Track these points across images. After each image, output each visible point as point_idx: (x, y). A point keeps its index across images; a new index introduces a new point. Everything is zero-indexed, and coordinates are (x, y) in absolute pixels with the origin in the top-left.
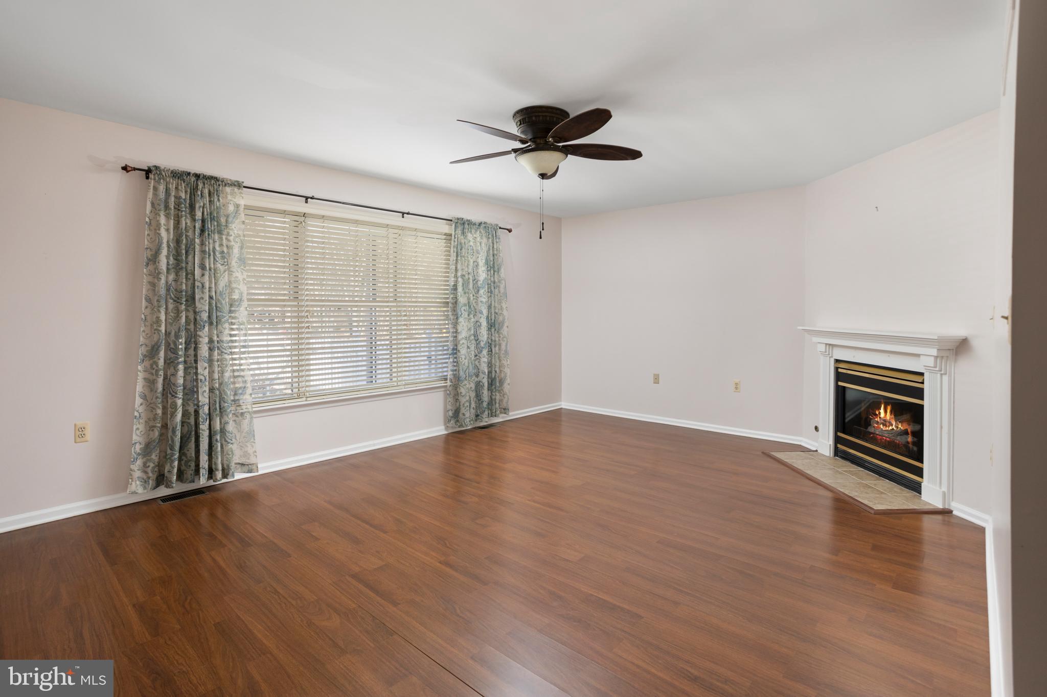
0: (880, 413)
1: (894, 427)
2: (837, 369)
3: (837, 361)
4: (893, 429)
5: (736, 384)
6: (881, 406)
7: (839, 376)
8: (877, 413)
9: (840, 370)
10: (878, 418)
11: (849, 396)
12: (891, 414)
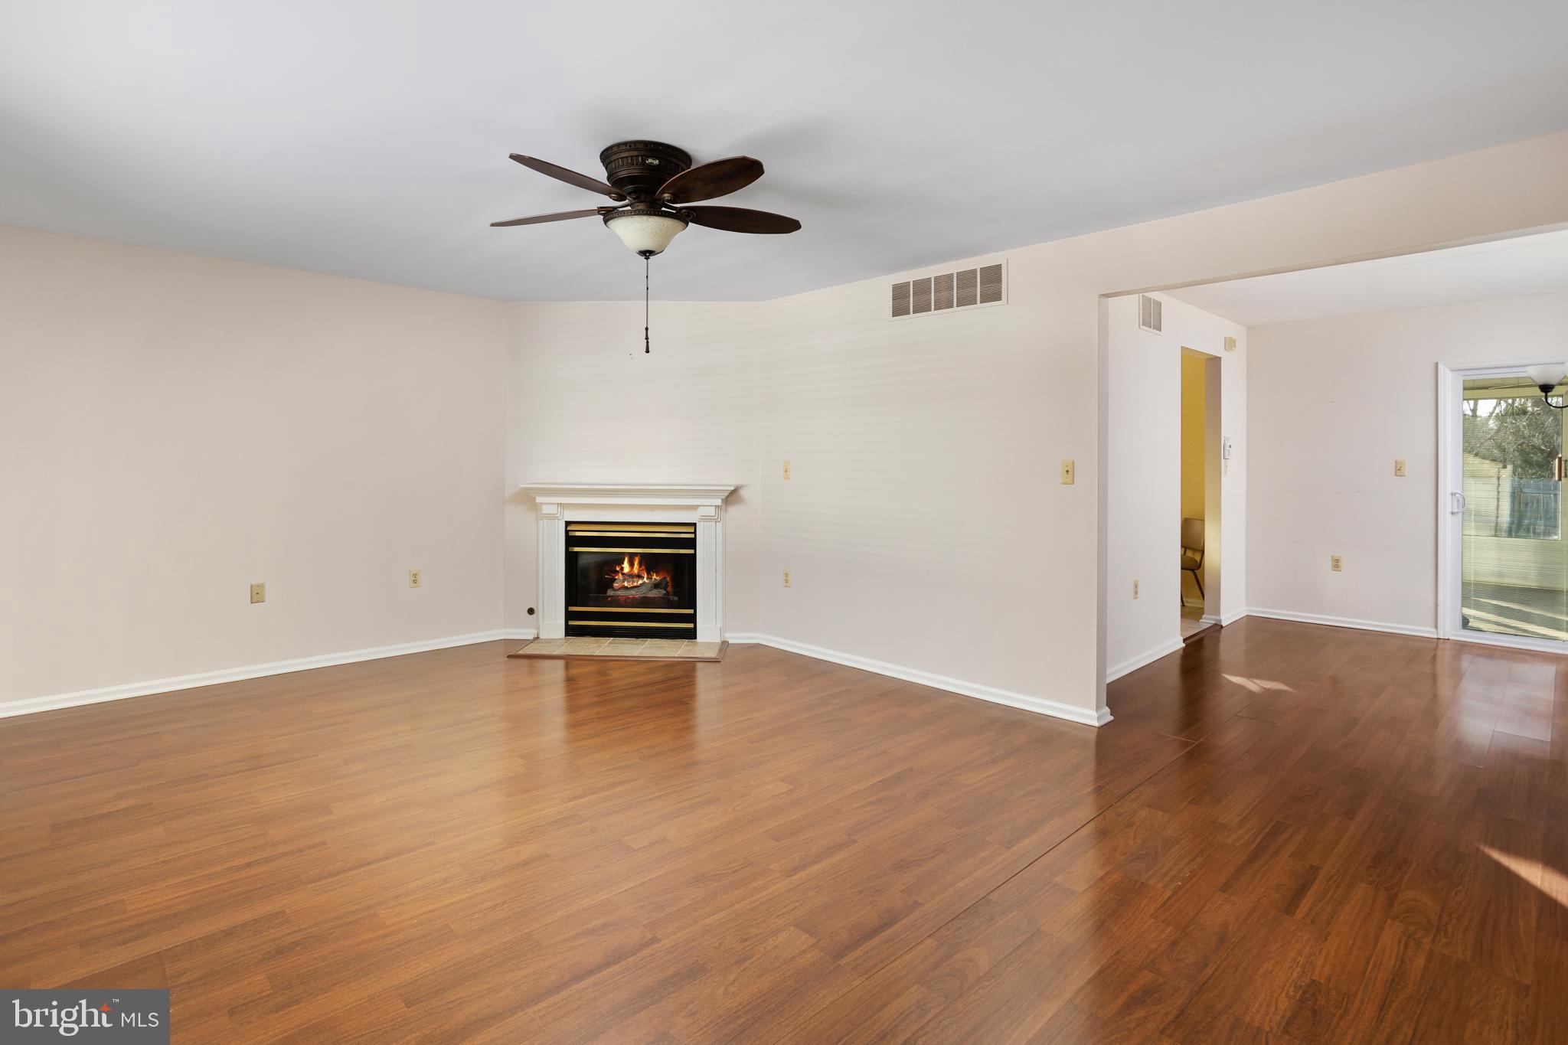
0: (622, 569)
1: (645, 579)
2: (567, 532)
3: (568, 523)
4: (644, 583)
5: (415, 575)
6: (624, 560)
7: (571, 541)
8: (618, 569)
9: (571, 534)
10: (620, 574)
11: (583, 561)
12: (640, 566)
